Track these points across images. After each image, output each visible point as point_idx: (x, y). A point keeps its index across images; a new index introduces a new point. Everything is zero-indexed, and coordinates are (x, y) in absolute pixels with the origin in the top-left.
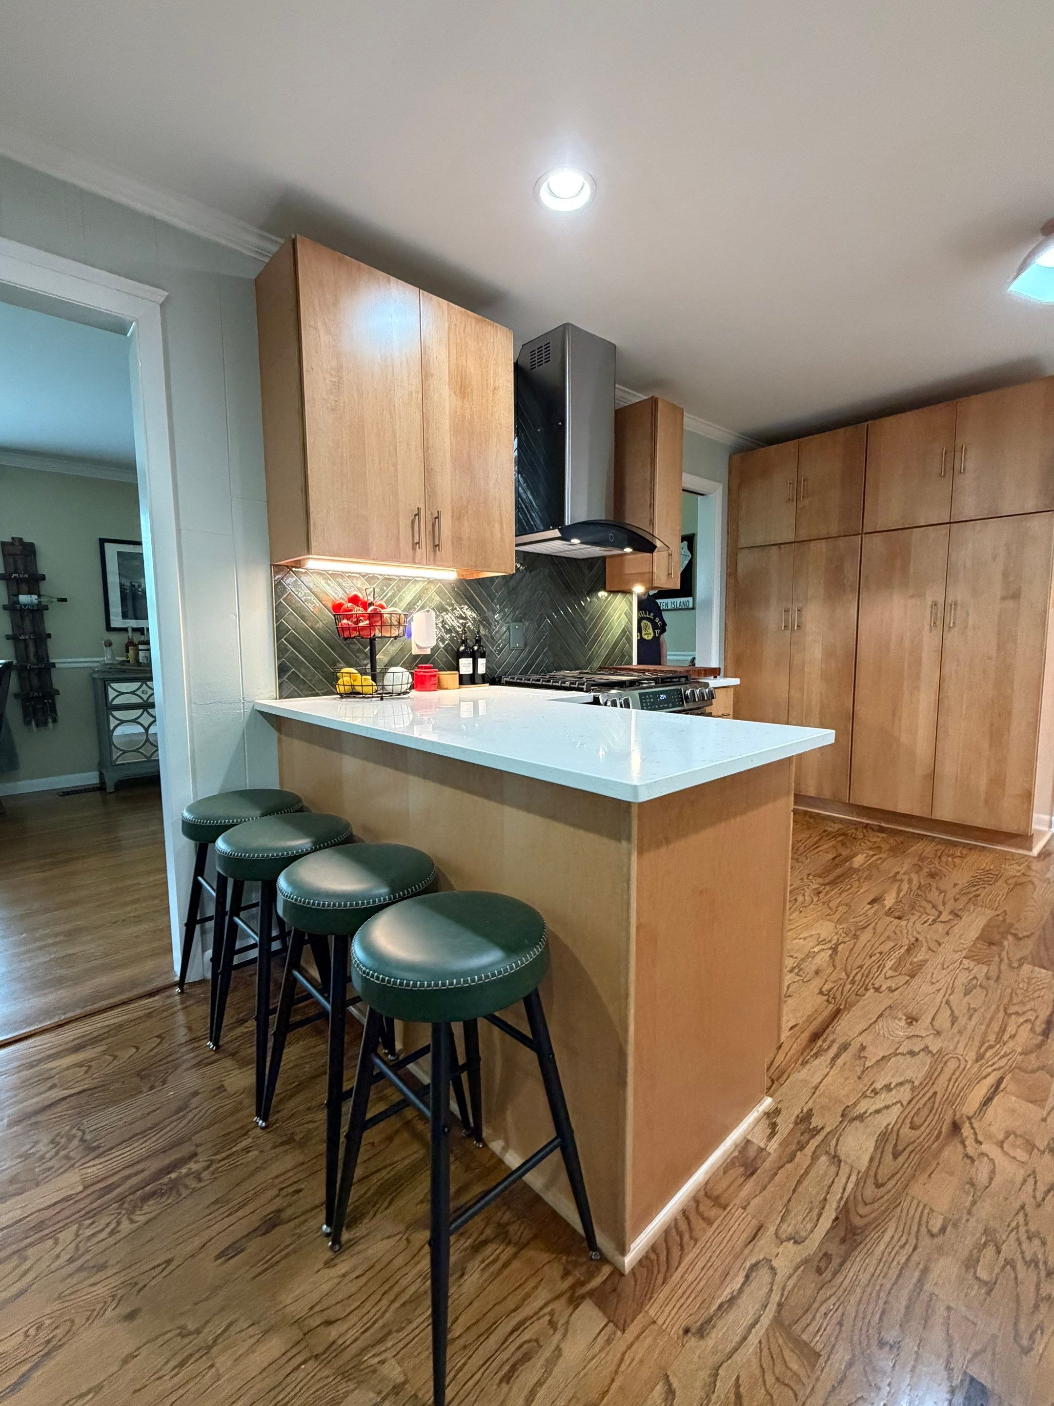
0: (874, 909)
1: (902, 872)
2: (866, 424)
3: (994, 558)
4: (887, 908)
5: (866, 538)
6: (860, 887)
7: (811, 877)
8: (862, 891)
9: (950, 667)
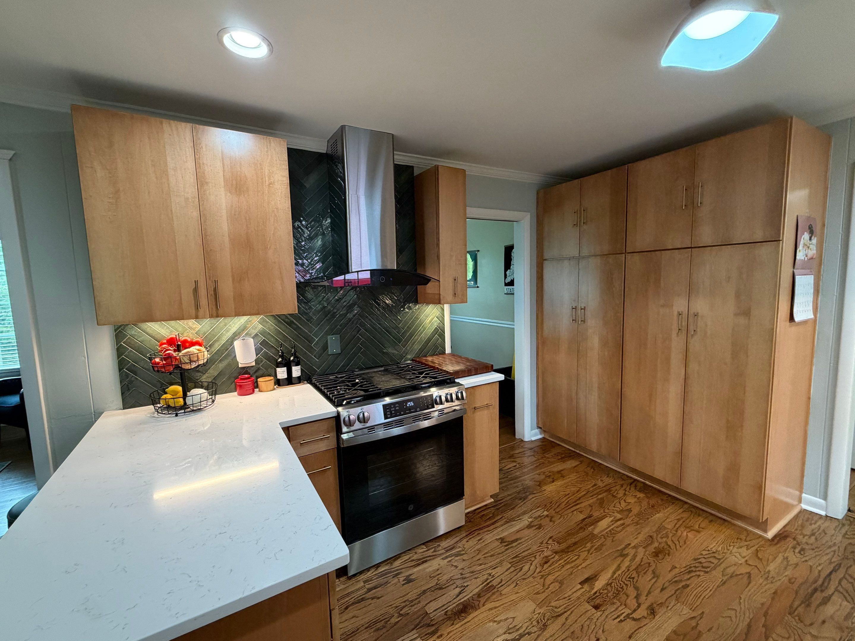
0: (584, 590)
1: (632, 545)
2: (627, 166)
3: (729, 278)
4: (595, 590)
5: (629, 256)
6: (585, 560)
7: (550, 541)
8: (584, 565)
9: (693, 366)
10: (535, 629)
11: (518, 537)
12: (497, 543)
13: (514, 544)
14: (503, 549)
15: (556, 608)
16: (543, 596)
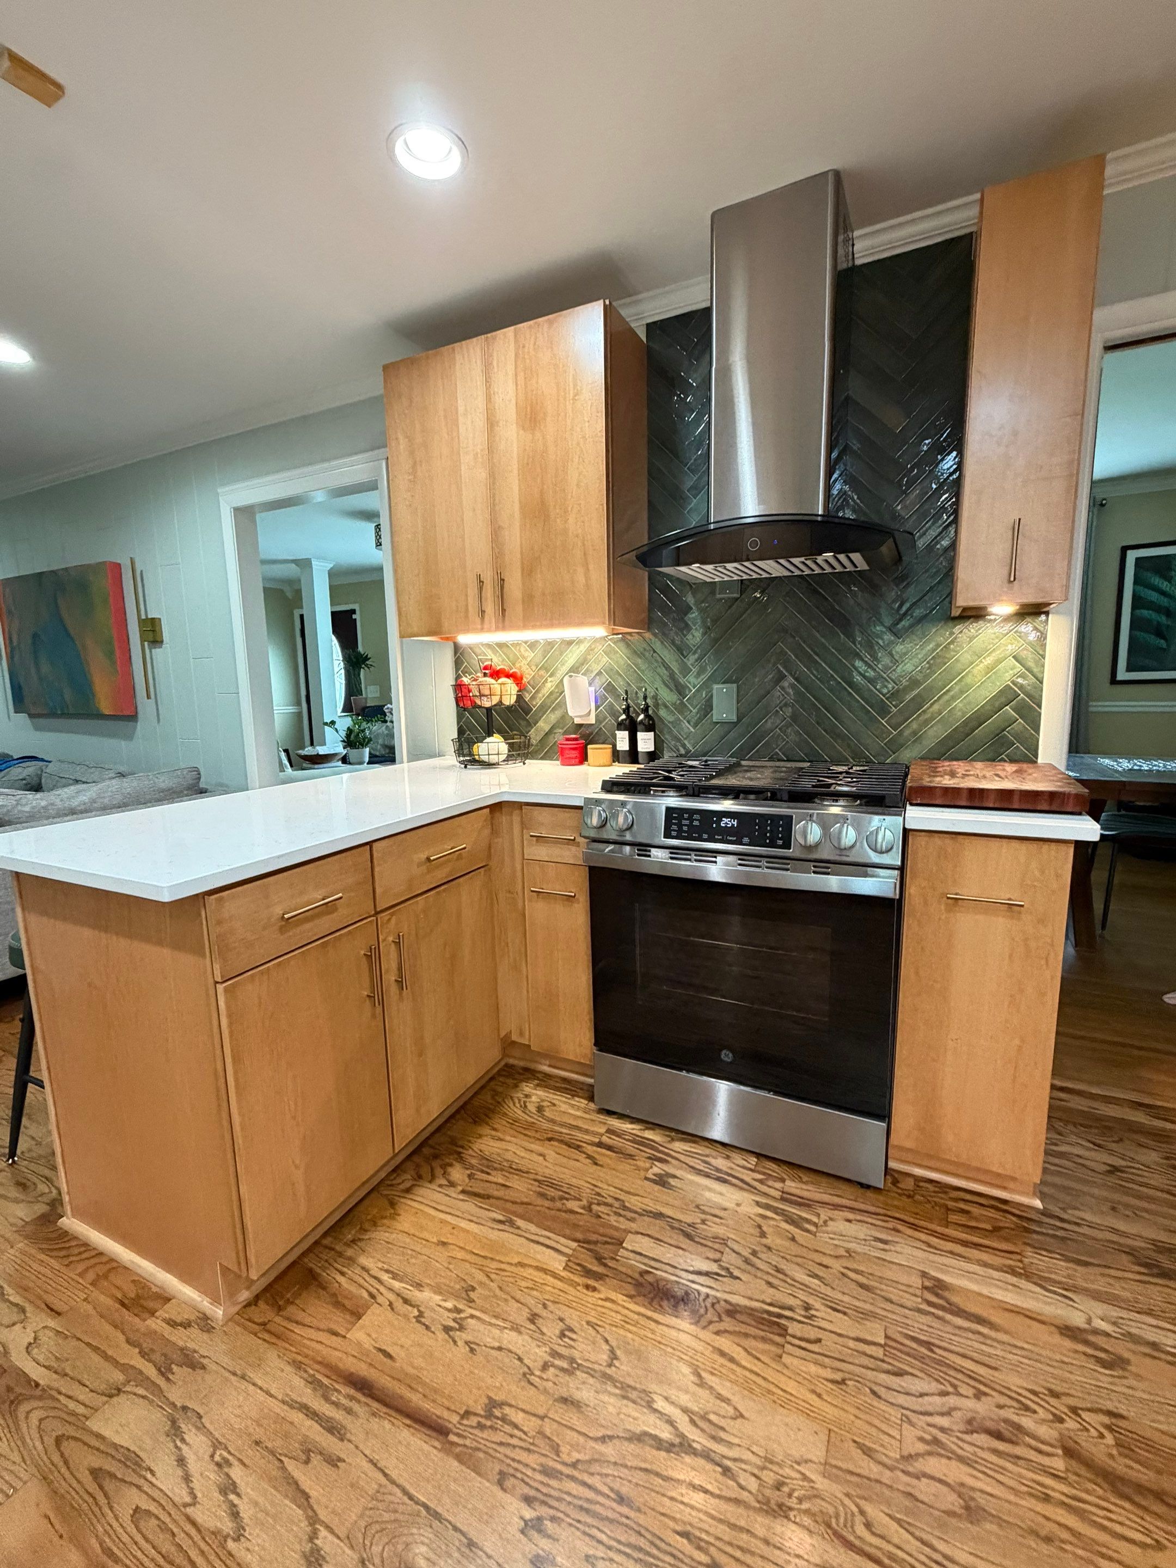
10: (753, 1484)
11: (994, 1319)
12: (917, 1281)
13: (959, 1321)
14: (911, 1301)
15: (868, 1525)
16: (873, 1470)
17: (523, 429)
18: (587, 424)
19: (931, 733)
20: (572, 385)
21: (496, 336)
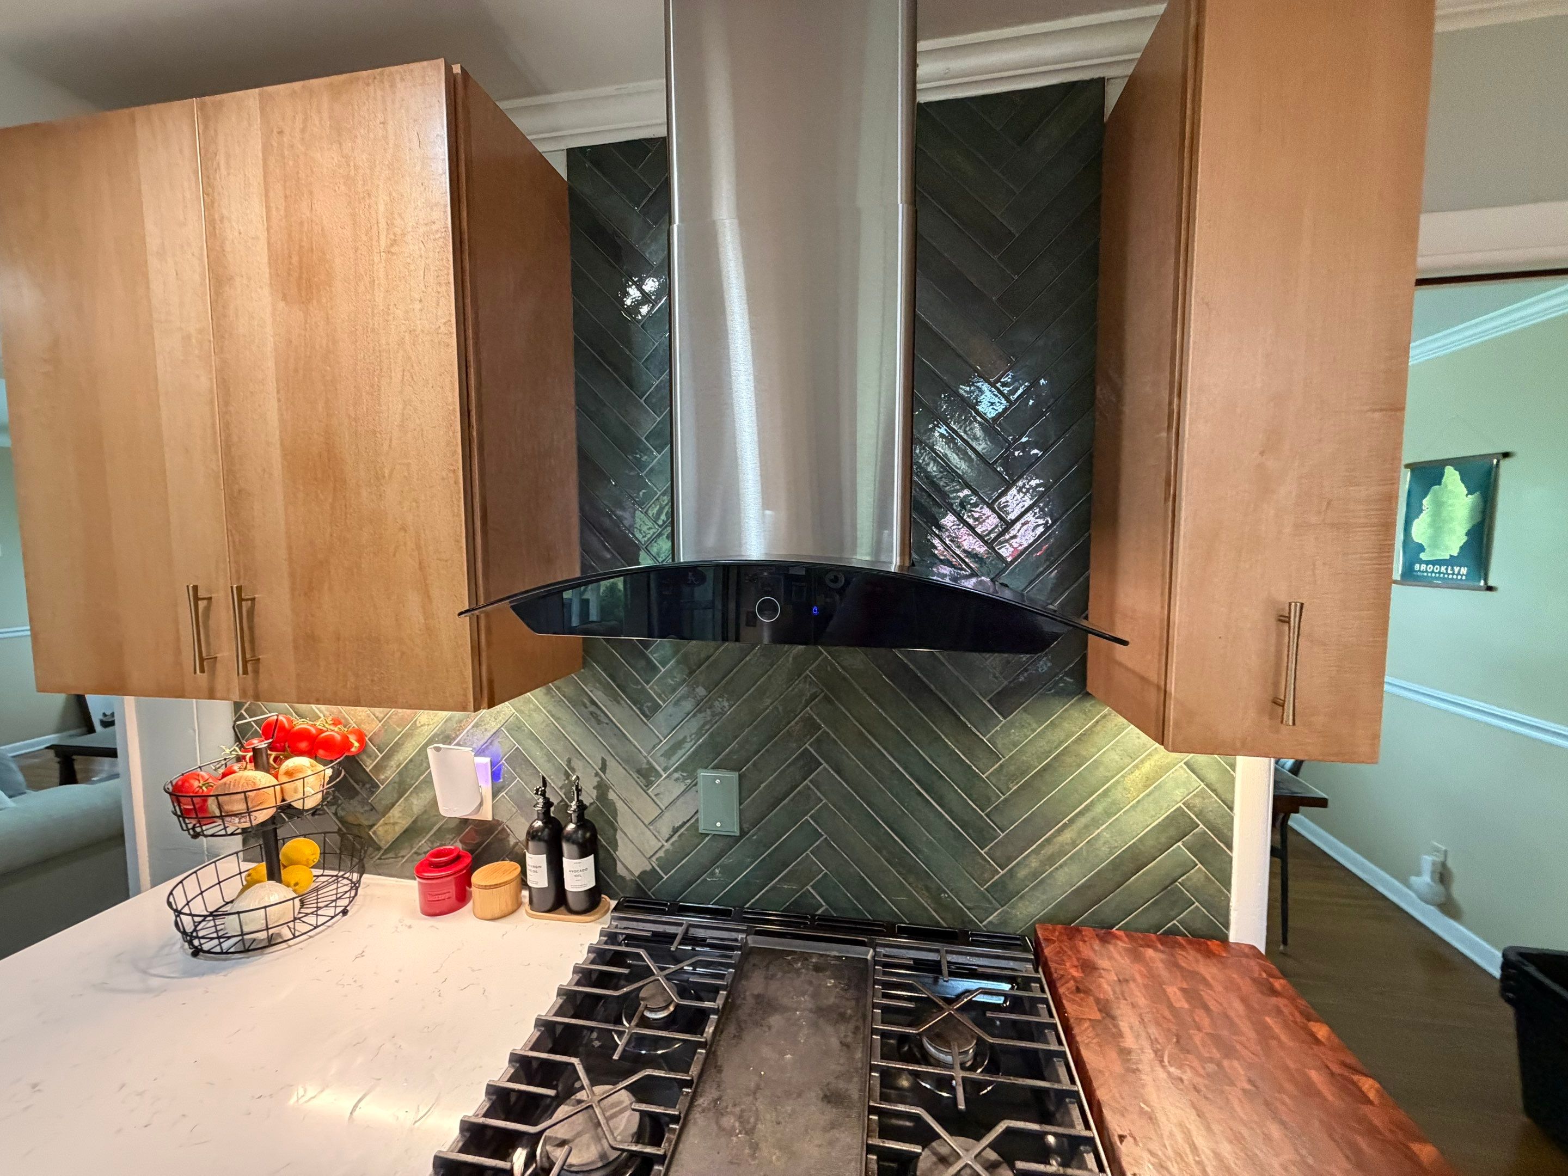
17: (284, 298)
18: (417, 306)
19: (1061, 877)
20: (383, 225)
21: (221, 104)
